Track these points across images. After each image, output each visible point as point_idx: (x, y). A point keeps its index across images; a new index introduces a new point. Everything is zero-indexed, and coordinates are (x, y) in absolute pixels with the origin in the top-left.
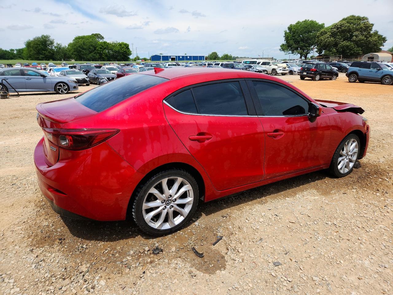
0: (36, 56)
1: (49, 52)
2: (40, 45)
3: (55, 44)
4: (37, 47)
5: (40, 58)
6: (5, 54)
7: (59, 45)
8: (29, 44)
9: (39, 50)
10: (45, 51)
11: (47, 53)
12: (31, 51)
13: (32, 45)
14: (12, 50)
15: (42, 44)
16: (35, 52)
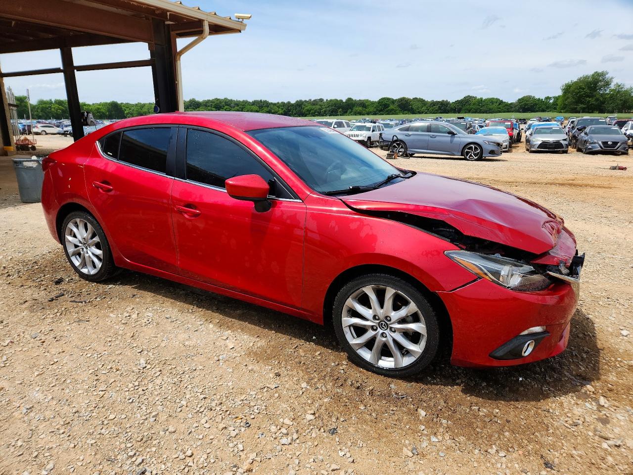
0: (572, 106)
1: (597, 100)
2: (584, 89)
3: (612, 86)
4: (580, 92)
5: (578, 109)
6: (536, 104)
7: (620, 86)
8: (567, 89)
9: (581, 96)
10: (590, 98)
11: (592, 101)
12: (568, 98)
13: (572, 89)
14: (548, 98)
15: (589, 88)
16: (574, 101)
